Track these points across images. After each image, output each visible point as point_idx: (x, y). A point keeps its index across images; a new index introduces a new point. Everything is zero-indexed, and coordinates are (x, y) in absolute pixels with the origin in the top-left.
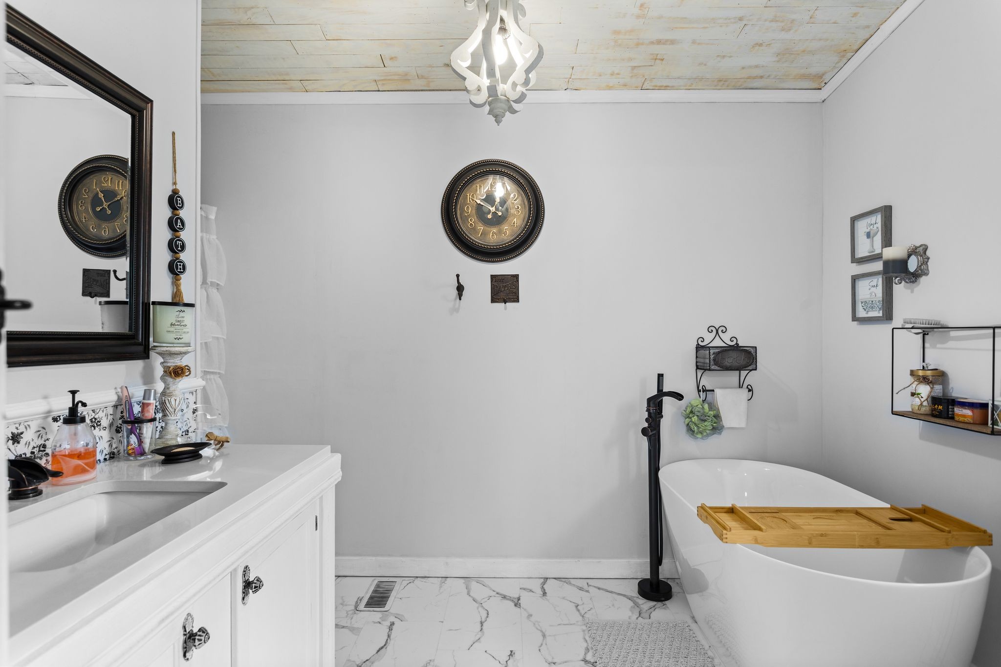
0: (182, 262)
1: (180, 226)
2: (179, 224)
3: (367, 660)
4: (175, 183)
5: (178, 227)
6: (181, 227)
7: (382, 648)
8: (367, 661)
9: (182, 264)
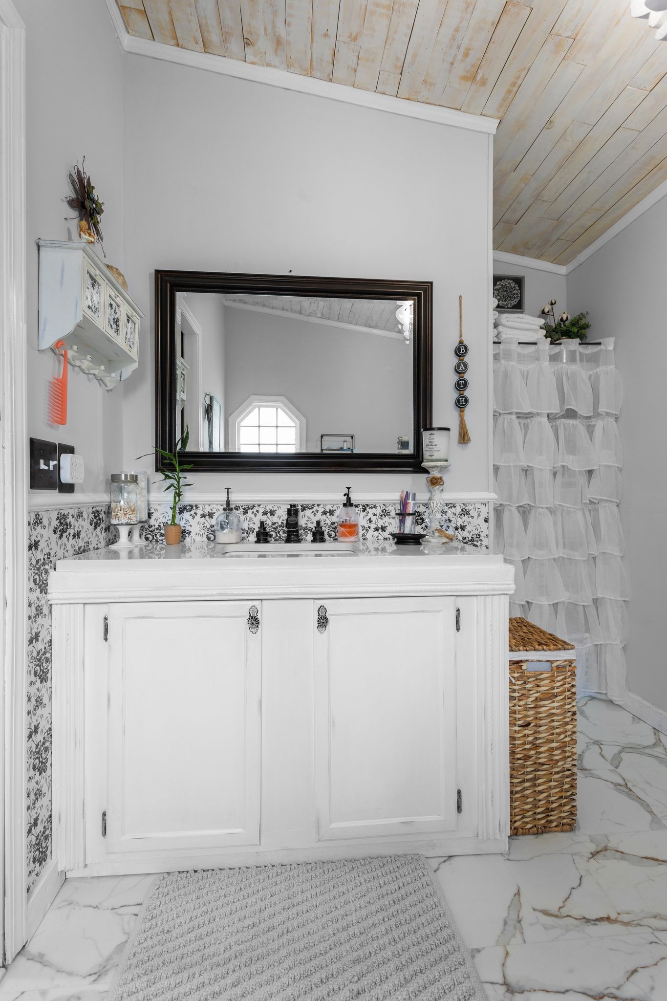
0: (464, 397)
1: (462, 368)
2: (461, 367)
3: (622, 852)
4: (461, 336)
5: (461, 369)
6: (464, 369)
7: (656, 860)
8: (621, 854)
9: (464, 398)
